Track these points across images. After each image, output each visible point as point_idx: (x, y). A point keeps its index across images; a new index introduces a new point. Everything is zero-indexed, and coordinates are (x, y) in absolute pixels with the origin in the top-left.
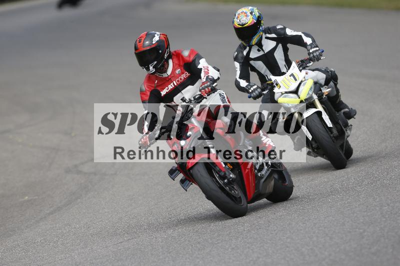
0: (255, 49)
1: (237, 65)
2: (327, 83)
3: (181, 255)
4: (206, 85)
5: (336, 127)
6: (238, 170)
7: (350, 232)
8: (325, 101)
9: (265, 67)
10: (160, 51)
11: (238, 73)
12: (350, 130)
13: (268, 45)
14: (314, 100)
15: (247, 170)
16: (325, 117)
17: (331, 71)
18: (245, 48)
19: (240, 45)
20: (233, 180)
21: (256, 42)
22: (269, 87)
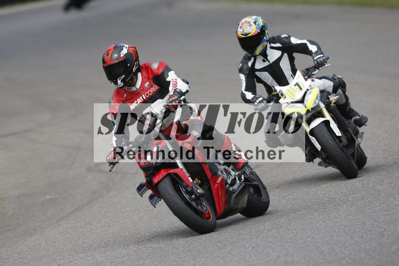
0: (260, 59)
1: (243, 77)
2: (335, 91)
3: (202, 254)
4: (173, 98)
5: (346, 135)
6: (207, 185)
7: (370, 231)
8: (334, 109)
9: (271, 78)
10: (128, 65)
11: (244, 85)
12: (362, 138)
13: (273, 55)
14: (321, 109)
15: (216, 185)
16: (334, 126)
17: (338, 78)
18: (250, 59)
19: (244, 57)
20: (202, 195)
21: (260, 52)
22: (275, 98)
